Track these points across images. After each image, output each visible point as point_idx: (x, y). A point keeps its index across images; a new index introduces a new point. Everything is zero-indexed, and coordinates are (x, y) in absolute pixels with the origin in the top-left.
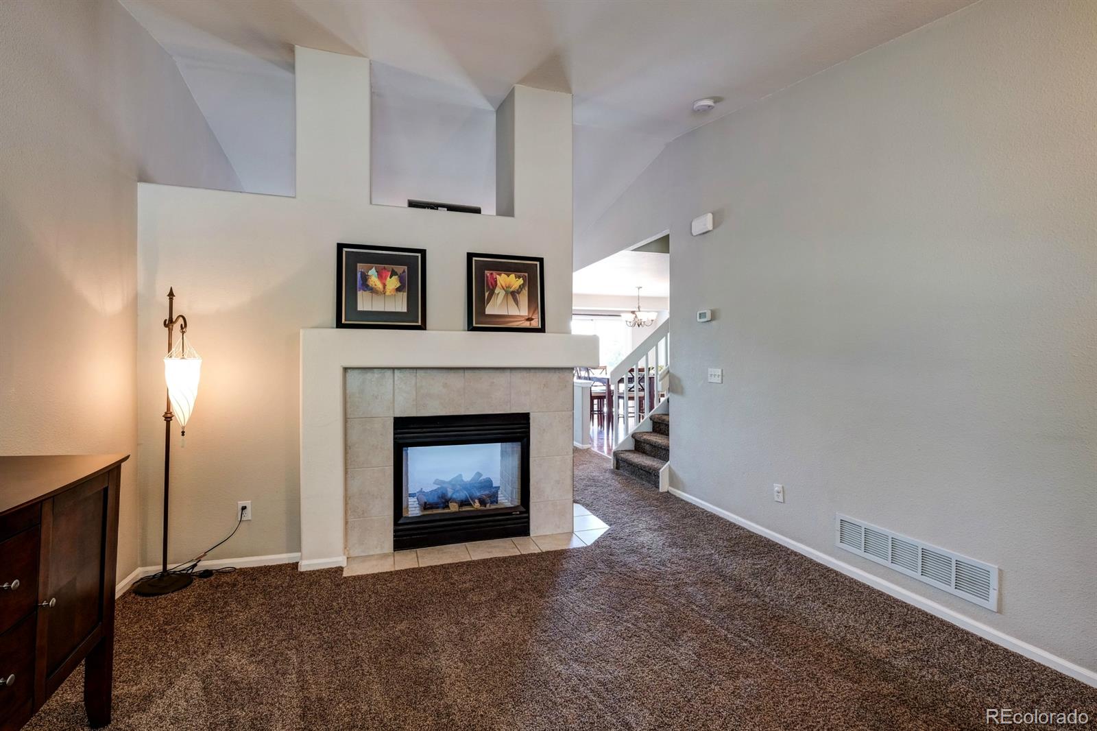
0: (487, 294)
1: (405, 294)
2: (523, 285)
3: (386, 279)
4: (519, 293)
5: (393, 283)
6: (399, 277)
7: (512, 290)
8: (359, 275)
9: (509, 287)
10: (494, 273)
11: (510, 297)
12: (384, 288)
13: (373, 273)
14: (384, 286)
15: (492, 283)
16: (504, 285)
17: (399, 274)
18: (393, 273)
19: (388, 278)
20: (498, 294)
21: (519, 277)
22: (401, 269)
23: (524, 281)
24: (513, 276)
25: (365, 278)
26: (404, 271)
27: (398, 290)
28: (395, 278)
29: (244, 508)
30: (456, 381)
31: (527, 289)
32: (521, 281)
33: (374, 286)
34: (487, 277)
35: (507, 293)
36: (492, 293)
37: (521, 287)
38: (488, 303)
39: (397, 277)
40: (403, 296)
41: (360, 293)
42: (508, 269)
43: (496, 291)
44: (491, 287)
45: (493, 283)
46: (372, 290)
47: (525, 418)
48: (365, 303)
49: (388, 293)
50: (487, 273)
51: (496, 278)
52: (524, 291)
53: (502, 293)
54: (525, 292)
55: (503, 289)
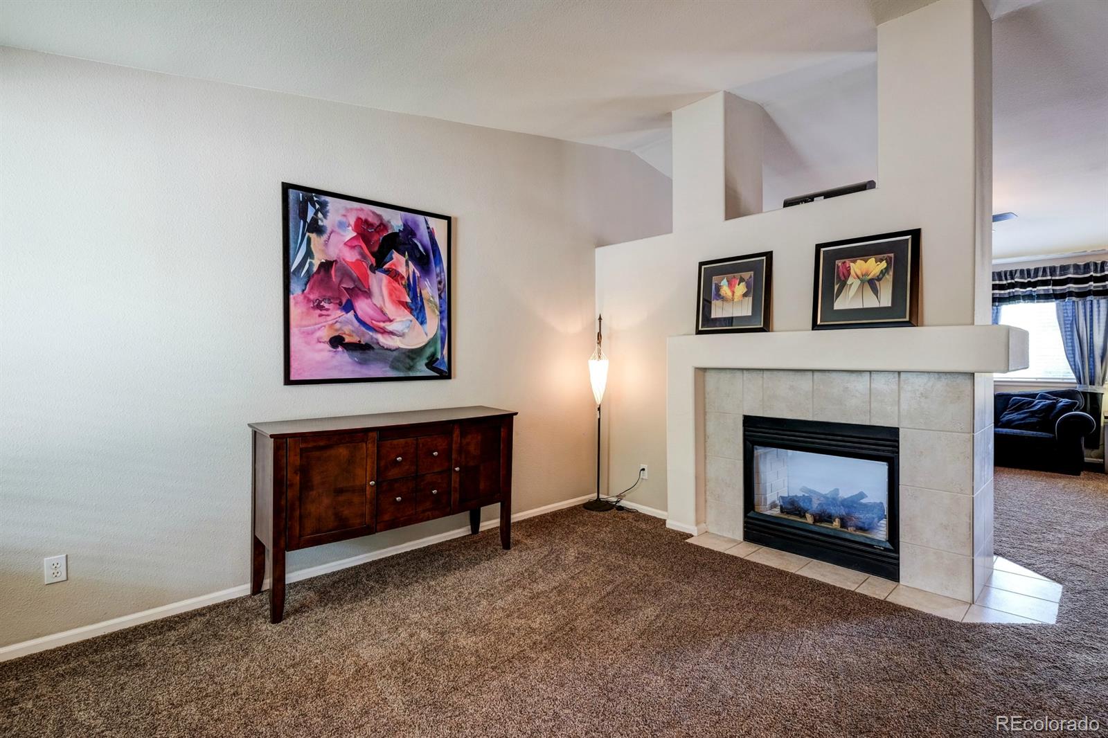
0: (836, 287)
1: (751, 298)
2: (887, 269)
3: (734, 287)
4: (879, 279)
5: (741, 289)
6: (746, 283)
7: (870, 277)
8: (713, 287)
9: (867, 274)
10: (847, 261)
11: (867, 288)
12: (733, 295)
13: (724, 283)
14: (733, 293)
15: (843, 273)
16: (859, 273)
17: (746, 280)
18: (742, 280)
19: (737, 286)
20: (851, 285)
21: (881, 260)
22: (748, 275)
23: (889, 263)
24: (872, 260)
25: (718, 288)
26: (751, 277)
27: (745, 295)
28: (743, 284)
29: (643, 470)
30: (805, 383)
31: (891, 273)
32: (884, 265)
33: (725, 295)
34: (838, 267)
35: (863, 282)
36: (843, 284)
37: (883, 273)
38: (837, 297)
39: (744, 283)
40: (750, 300)
41: (714, 302)
42: (864, 253)
43: (849, 282)
44: (843, 278)
45: (845, 271)
46: (723, 299)
47: (893, 433)
48: (718, 311)
49: (735, 300)
50: (839, 263)
51: (849, 267)
52: (887, 276)
53: (858, 282)
54: (889, 277)
55: (859, 278)
